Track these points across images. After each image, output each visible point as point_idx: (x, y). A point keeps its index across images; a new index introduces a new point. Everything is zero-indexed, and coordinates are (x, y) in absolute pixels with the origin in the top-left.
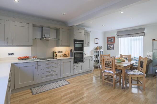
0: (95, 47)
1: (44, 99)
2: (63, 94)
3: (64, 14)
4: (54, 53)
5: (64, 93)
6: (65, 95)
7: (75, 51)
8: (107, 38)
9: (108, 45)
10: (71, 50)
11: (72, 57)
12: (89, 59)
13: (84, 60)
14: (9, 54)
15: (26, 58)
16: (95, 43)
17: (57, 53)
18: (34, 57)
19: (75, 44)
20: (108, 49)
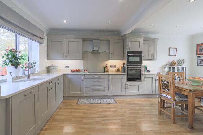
0: (169, 62)
1: (83, 109)
2: (101, 110)
3: (109, 23)
4: (106, 67)
5: (103, 110)
6: (103, 112)
7: (128, 65)
8: (197, 45)
9: (199, 58)
10: (124, 64)
11: (125, 73)
12: (152, 78)
13: (143, 78)
14: (66, 67)
15: (78, 71)
16: (169, 55)
17: (109, 68)
18: (85, 71)
19: (128, 56)
20: (198, 65)
